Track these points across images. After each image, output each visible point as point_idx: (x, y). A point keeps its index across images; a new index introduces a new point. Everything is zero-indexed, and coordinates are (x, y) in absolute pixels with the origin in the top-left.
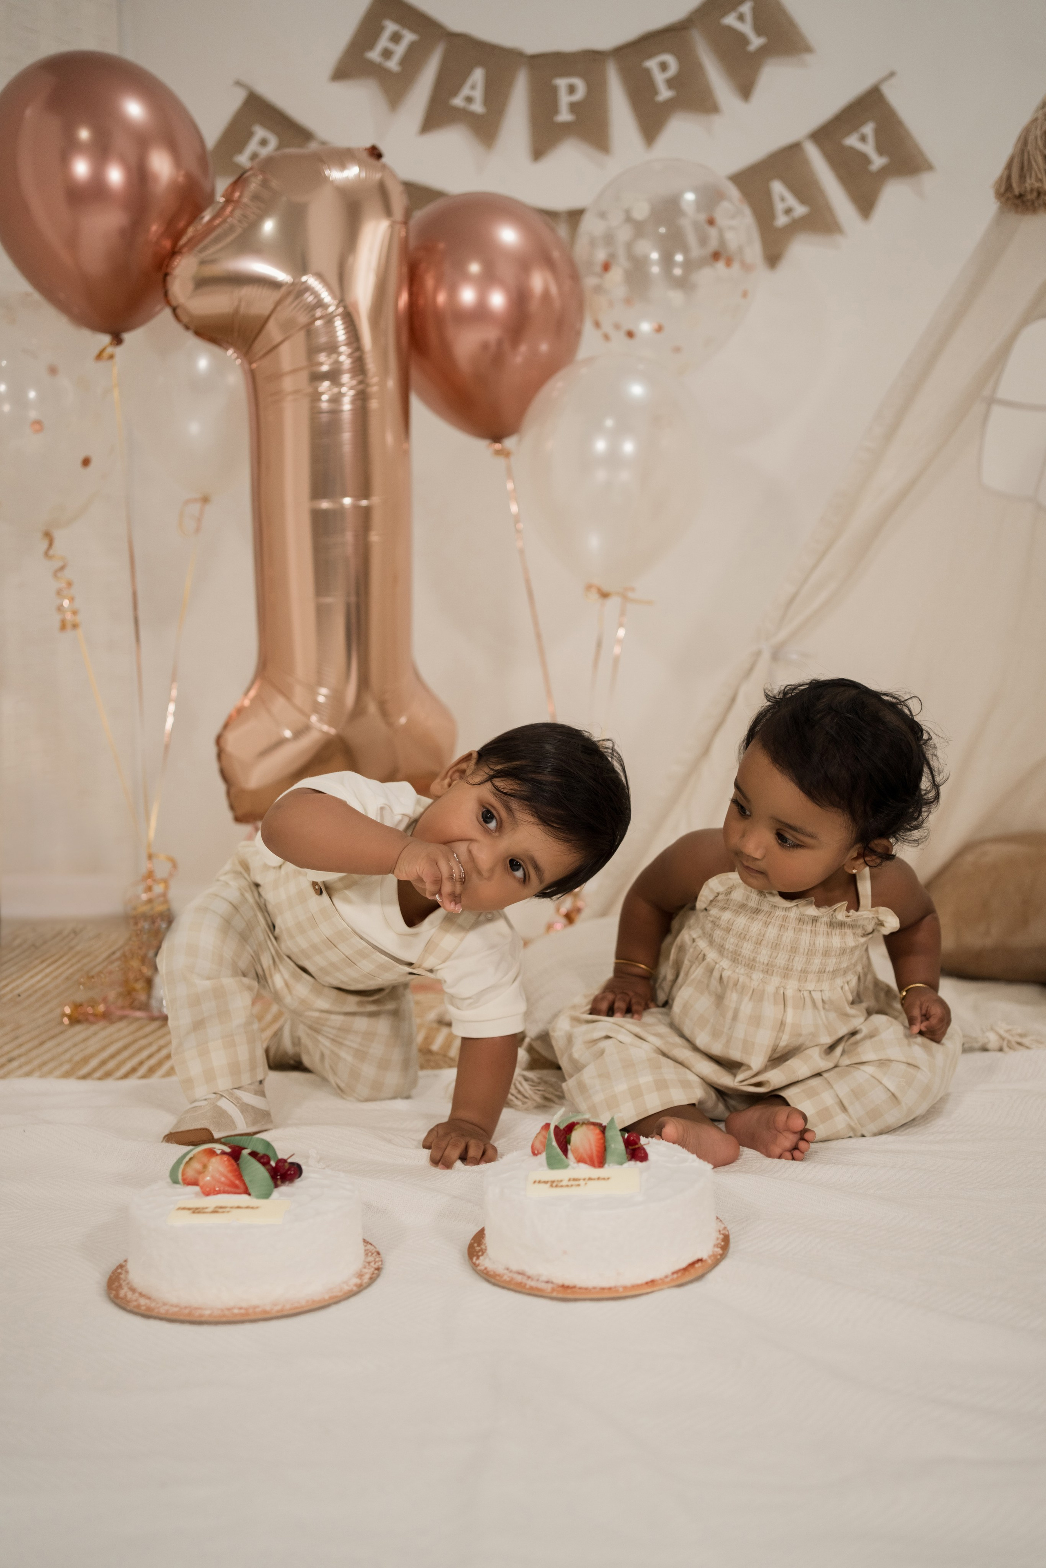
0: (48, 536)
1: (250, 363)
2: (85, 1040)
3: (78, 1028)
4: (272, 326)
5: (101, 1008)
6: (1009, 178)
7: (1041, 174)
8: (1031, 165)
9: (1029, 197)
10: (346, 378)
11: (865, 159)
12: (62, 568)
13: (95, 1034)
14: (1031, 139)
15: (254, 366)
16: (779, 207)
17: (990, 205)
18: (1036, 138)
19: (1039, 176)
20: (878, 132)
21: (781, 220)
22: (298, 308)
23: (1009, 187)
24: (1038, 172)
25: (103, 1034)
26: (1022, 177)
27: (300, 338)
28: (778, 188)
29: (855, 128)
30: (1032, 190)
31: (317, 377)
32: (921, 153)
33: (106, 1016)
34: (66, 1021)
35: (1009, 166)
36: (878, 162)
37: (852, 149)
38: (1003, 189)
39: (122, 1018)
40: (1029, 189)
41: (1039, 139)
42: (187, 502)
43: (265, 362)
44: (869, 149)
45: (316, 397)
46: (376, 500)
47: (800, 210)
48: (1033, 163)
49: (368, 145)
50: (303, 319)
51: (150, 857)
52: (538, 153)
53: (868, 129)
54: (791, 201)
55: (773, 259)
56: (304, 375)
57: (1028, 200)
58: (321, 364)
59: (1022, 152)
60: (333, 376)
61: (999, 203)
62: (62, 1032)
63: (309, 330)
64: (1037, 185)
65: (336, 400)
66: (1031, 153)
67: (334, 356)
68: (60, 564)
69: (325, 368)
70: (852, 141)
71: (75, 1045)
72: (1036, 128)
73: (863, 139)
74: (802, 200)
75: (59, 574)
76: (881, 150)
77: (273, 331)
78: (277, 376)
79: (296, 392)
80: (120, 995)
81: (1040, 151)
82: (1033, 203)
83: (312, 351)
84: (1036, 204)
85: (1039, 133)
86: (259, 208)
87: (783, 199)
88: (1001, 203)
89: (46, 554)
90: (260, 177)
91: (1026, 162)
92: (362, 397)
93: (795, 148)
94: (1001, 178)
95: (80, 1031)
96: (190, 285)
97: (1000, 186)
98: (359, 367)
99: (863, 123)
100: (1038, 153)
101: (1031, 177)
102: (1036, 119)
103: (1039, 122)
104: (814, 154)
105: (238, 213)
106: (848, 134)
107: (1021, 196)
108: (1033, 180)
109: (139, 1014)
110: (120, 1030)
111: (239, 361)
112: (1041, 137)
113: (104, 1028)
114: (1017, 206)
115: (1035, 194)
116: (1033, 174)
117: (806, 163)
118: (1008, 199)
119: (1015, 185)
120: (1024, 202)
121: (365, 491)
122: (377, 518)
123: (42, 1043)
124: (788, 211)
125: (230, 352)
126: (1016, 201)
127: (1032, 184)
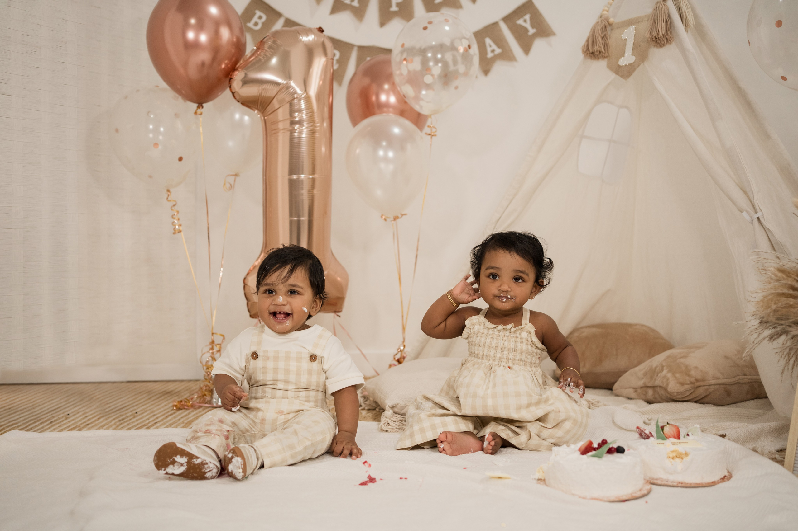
0: (168, 191)
1: (264, 117)
2: (186, 415)
3: (180, 411)
4: (275, 101)
5: (191, 403)
6: (588, 45)
7: (601, 45)
8: (596, 40)
9: (596, 53)
10: (305, 124)
11: (526, 30)
12: (174, 205)
13: (189, 413)
14: (596, 31)
15: (266, 118)
16: (489, 49)
17: (581, 56)
18: (598, 30)
19: (600, 46)
20: (531, 18)
21: (490, 55)
22: (286, 94)
23: (588, 49)
24: (599, 44)
25: (193, 413)
26: (593, 45)
27: (288, 106)
28: (488, 41)
29: (522, 16)
30: (597, 51)
31: (293, 123)
32: (550, 28)
33: (192, 406)
34: (175, 408)
35: (588, 41)
36: (532, 31)
37: (520, 26)
38: (585, 50)
39: (201, 407)
40: (596, 50)
41: (599, 30)
42: (228, 175)
43: (271, 116)
44: (528, 25)
45: (292, 132)
46: (316, 176)
47: (498, 51)
48: (597, 40)
49: (318, 27)
50: (288, 99)
51: (213, 334)
52: (382, 24)
53: (527, 17)
54: (494, 47)
55: (486, 72)
56: (288, 122)
57: (595, 55)
58: (296, 117)
59: (593, 35)
60: (300, 122)
61: (583, 55)
62: (174, 413)
63: (291, 104)
64: (599, 49)
65: (301, 133)
66: (596, 36)
67: (300, 114)
68: (174, 203)
69: (297, 119)
70: (520, 22)
71: (182, 418)
72: (598, 26)
73: (525, 21)
74: (499, 47)
75: (173, 208)
76: (533, 26)
77: (275, 104)
78: (276, 122)
79: (283, 129)
80: (198, 397)
81: (600, 35)
82: (598, 55)
83: (291, 113)
84: (599, 56)
85: (599, 28)
86: (271, 52)
87: (490, 46)
88: (585, 55)
89: (167, 199)
90: (272, 39)
91: (594, 40)
92: (312, 132)
93: (496, 24)
94: (584, 45)
95: (182, 413)
96: (241, 84)
97: (584, 48)
98: (311, 119)
99: (525, 14)
100: (599, 36)
101: (596, 46)
102: (598, 22)
103: (599, 23)
104: (504, 28)
105: (262, 54)
106: (519, 19)
107: (593, 53)
108: (597, 47)
109: (207, 405)
110: (200, 412)
111: (259, 116)
112: (600, 30)
113: (192, 411)
114: (591, 57)
115: (598, 53)
116: (597, 45)
117: (500, 30)
118: (587, 54)
119: (590, 48)
120: (594, 55)
121: (313, 172)
122: (317, 183)
123: (167, 417)
124: (493, 51)
125: (256, 112)
126: (591, 55)
127: (597, 48)
